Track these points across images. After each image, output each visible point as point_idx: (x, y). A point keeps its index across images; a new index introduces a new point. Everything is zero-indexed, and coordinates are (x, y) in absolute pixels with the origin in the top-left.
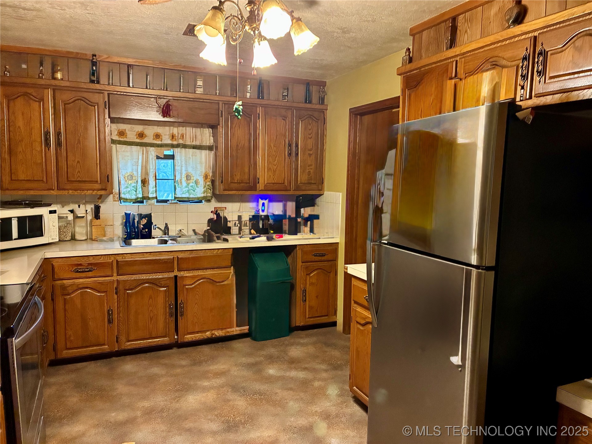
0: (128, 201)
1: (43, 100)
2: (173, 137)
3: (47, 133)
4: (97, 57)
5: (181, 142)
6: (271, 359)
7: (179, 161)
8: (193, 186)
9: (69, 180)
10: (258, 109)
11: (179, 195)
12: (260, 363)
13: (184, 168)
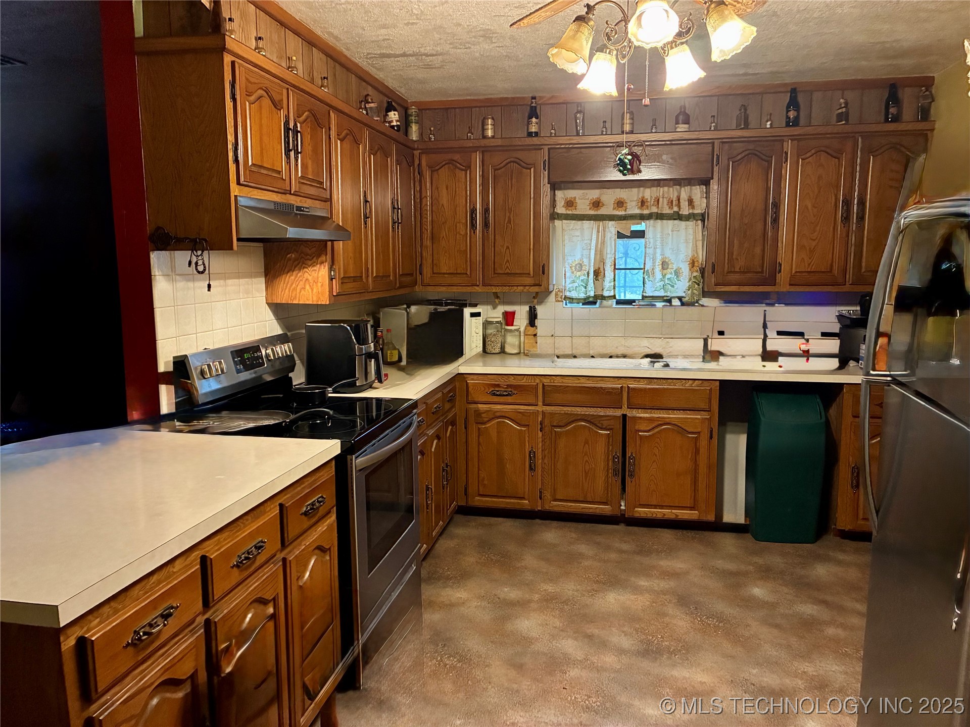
0: (574, 301)
1: (470, 167)
2: (643, 203)
3: (473, 211)
4: (537, 100)
5: (654, 210)
6: (766, 573)
7: (652, 241)
8: (672, 279)
9: (496, 272)
10: (785, 144)
11: (649, 293)
12: (745, 574)
13: (659, 251)
